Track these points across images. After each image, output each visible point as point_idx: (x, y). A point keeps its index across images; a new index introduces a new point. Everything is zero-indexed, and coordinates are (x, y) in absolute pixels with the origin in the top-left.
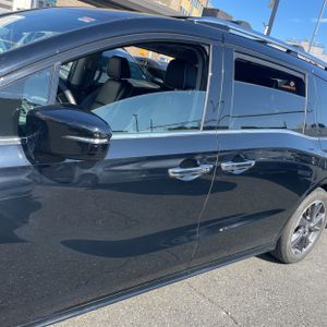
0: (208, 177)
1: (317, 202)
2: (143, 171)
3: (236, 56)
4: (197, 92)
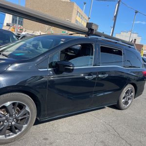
0: (94, 81)
1: (130, 89)
2: (70, 78)
3: (100, 46)
4: (91, 56)
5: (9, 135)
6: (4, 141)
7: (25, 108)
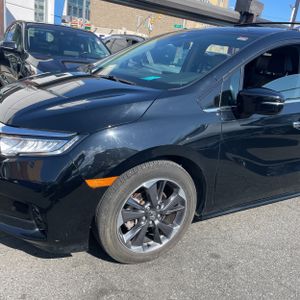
5: (149, 246)
6: (141, 258)
7: (177, 193)
